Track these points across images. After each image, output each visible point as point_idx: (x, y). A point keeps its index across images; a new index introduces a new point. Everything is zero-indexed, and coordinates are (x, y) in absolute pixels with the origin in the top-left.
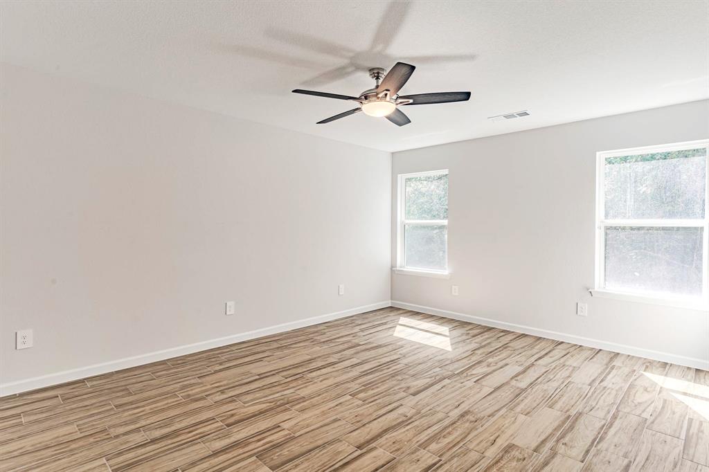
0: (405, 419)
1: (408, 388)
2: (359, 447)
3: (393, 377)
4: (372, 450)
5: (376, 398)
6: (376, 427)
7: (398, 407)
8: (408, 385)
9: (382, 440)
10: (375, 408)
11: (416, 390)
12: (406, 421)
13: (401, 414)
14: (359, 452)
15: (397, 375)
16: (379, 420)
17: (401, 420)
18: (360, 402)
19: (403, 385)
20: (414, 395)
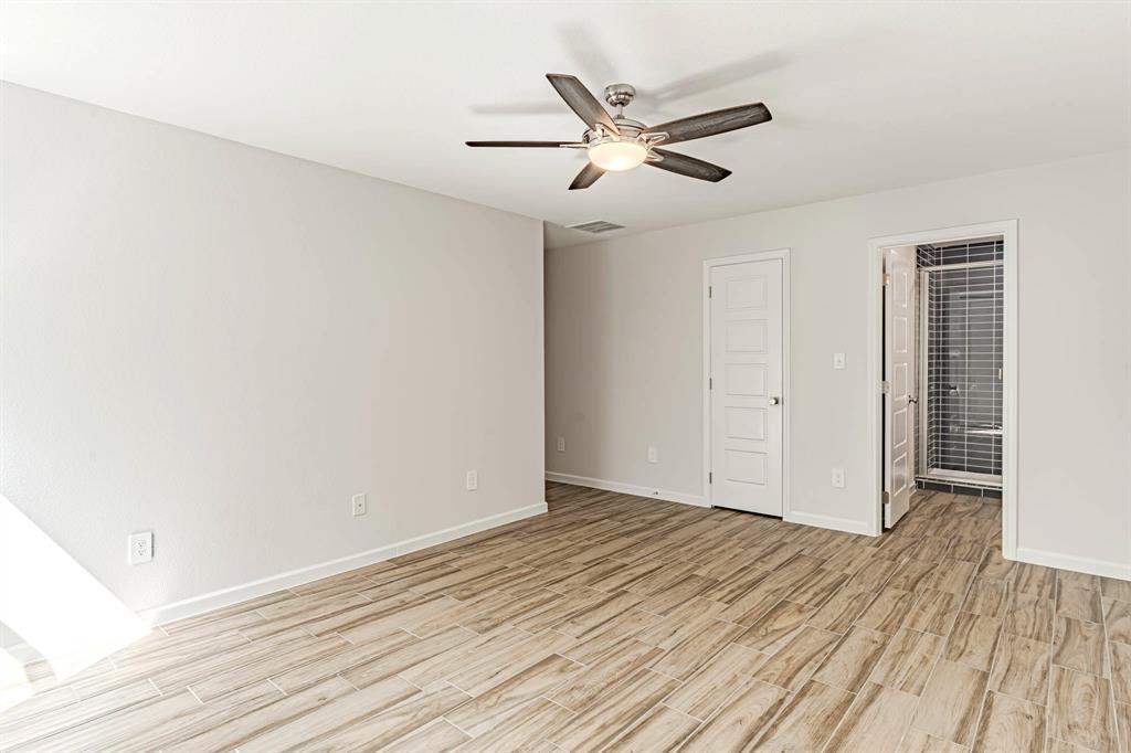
0: (575, 620)
1: (562, 671)
2: (625, 592)
3: (591, 698)
4: (612, 590)
5: (619, 648)
6: (612, 609)
7: (584, 634)
8: (563, 676)
9: (602, 599)
10: (618, 632)
11: (550, 666)
12: (573, 617)
13: (579, 625)
14: (625, 588)
15: (583, 704)
16: (608, 617)
17: (581, 618)
18: (642, 639)
19: (571, 676)
20: (555, 657)
